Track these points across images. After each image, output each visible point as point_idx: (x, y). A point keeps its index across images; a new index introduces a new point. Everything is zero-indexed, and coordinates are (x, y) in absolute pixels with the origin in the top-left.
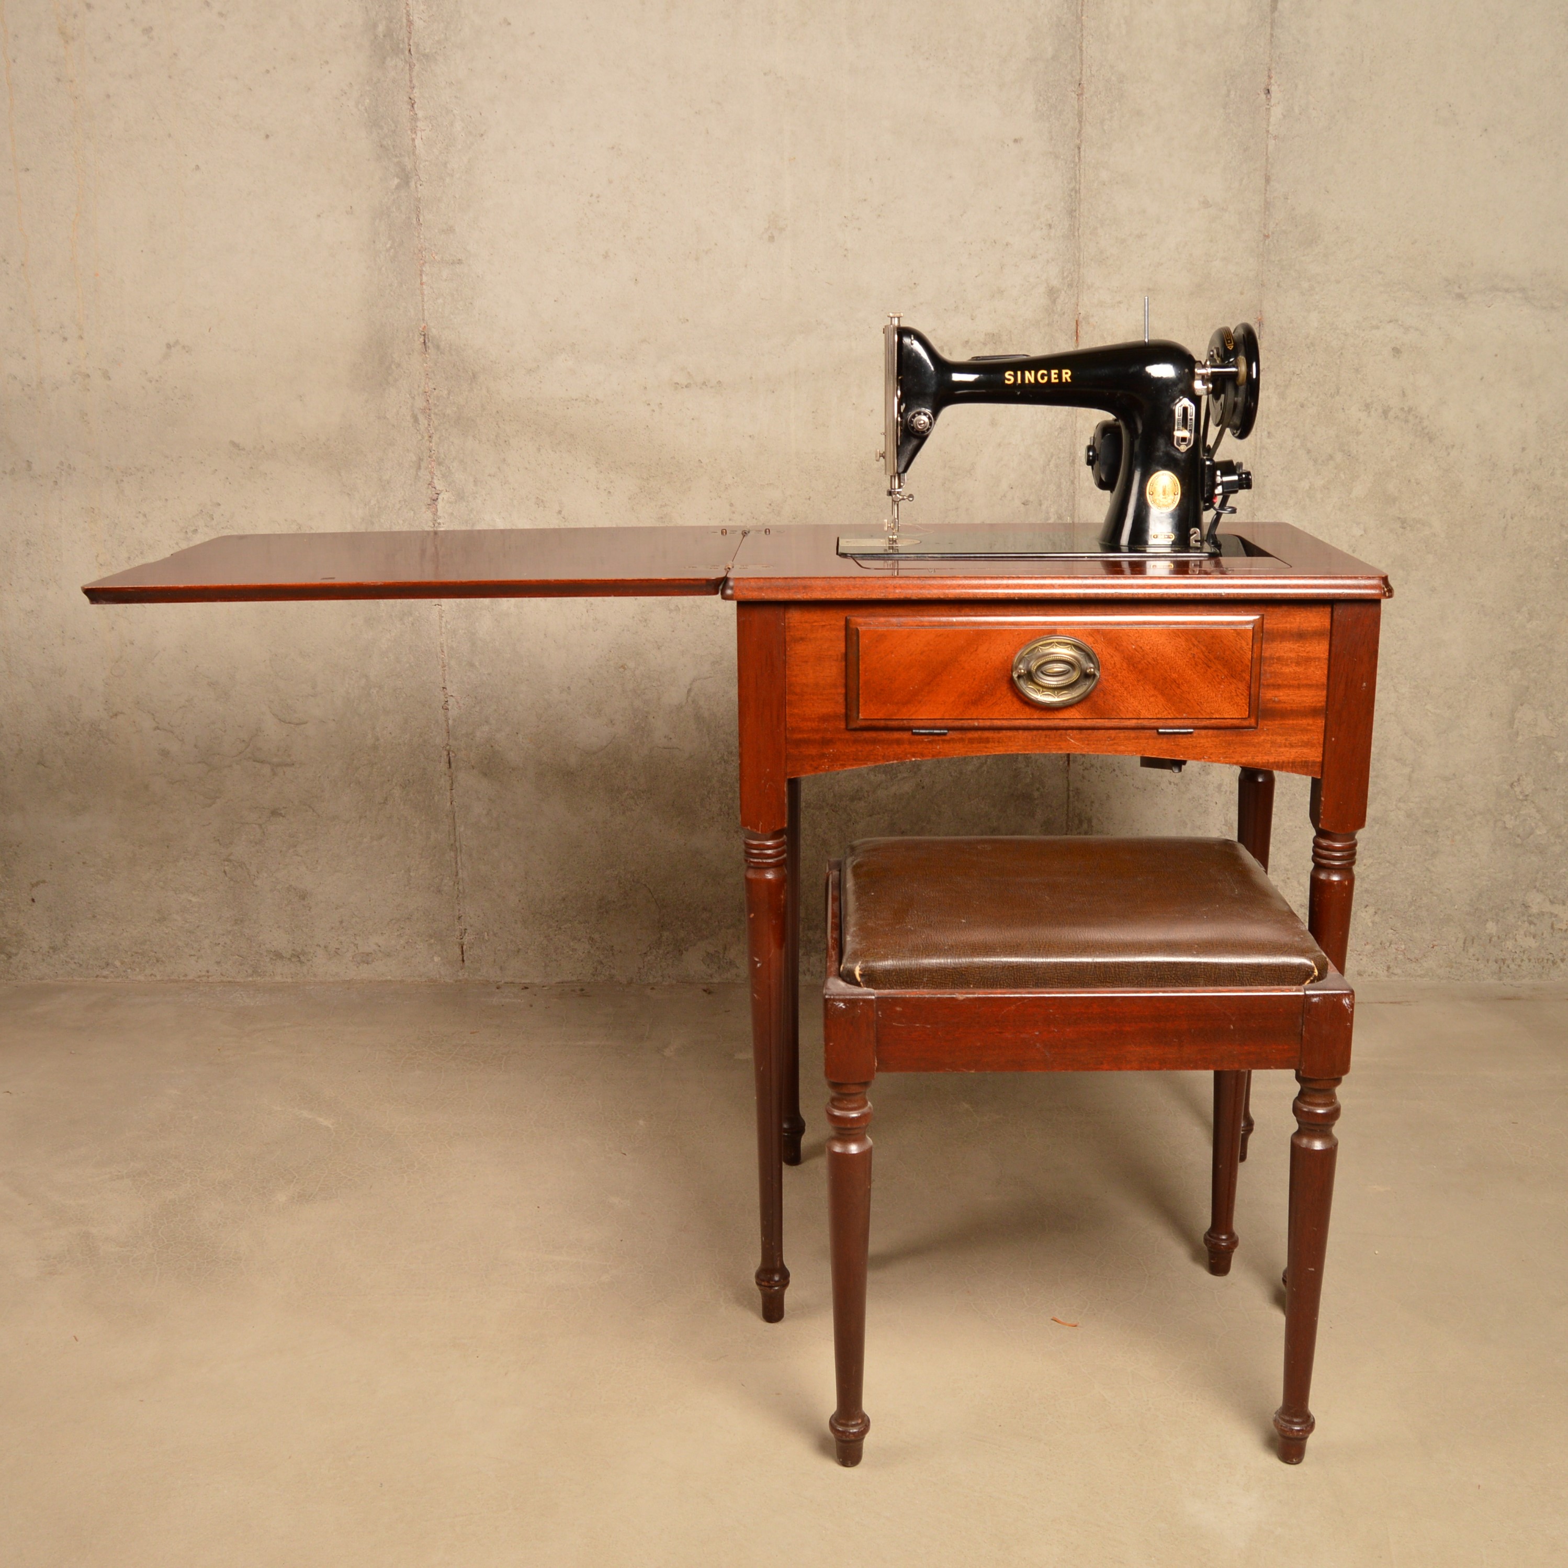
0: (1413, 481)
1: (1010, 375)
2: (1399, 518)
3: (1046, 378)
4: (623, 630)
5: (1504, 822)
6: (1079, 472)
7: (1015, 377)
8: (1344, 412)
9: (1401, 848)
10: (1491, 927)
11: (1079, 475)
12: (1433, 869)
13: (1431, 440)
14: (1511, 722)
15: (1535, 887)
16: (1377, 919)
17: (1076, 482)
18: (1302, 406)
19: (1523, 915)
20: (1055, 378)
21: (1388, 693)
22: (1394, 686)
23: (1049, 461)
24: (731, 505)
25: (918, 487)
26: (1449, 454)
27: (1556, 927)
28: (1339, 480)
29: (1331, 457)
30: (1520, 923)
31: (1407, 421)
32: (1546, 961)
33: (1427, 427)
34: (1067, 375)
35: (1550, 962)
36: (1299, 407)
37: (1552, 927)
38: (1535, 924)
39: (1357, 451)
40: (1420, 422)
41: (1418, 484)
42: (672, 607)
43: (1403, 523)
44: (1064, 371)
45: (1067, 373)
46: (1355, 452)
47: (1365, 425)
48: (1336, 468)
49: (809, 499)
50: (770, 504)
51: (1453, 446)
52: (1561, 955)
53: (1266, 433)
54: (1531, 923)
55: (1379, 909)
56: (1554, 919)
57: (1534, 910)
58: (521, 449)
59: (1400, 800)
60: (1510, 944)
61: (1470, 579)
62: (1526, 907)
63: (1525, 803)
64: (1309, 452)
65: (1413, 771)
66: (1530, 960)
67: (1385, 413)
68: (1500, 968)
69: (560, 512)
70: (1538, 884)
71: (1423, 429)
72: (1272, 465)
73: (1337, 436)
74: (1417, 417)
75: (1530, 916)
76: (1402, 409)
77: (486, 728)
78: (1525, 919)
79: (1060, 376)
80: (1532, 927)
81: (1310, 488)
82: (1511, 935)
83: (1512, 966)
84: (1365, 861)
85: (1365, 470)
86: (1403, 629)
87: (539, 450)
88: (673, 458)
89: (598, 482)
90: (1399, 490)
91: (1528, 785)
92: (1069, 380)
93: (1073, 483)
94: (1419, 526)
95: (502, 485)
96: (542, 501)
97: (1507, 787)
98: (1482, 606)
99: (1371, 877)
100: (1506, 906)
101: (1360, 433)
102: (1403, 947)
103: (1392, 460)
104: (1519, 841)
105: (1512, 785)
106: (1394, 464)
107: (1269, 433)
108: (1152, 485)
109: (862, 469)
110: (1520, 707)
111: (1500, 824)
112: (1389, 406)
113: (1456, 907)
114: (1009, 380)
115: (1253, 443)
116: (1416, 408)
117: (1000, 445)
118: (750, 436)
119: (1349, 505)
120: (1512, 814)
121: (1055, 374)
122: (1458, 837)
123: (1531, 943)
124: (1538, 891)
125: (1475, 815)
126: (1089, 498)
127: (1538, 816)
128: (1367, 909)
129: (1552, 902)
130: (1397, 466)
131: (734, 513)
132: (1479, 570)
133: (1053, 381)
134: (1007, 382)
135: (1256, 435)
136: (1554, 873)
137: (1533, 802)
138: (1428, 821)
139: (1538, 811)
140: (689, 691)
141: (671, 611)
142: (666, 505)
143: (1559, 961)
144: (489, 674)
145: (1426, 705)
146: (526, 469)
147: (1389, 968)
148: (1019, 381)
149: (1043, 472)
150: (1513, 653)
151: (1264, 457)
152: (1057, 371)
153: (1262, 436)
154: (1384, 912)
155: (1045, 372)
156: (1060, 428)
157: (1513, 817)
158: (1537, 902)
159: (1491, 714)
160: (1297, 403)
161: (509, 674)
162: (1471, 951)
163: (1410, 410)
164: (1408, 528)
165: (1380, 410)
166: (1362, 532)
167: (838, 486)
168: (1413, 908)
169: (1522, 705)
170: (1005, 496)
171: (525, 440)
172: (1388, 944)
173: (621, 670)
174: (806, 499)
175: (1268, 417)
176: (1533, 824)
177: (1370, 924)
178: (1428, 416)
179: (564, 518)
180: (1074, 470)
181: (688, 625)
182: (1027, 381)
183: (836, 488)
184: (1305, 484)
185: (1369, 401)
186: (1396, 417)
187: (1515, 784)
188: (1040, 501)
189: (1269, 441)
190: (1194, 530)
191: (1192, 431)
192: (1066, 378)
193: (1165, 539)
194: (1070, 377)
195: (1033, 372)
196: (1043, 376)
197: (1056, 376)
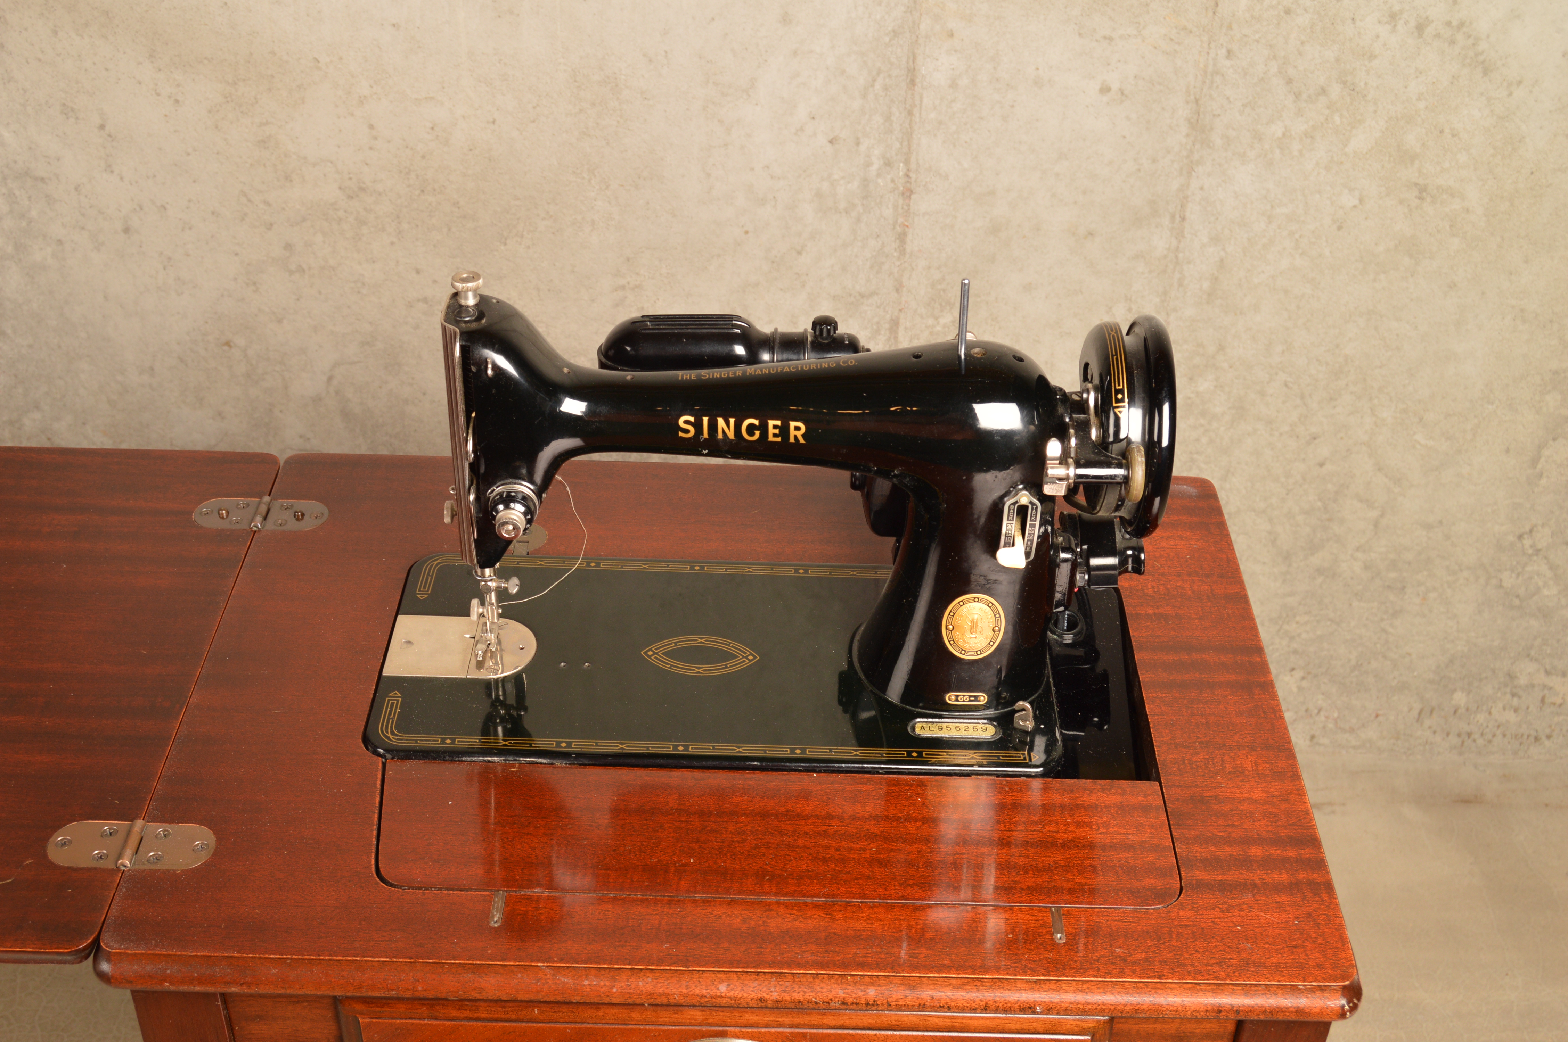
0: (1447, 131)
1: (686, 422)
2: (1416, 184)
3: (757, 433)
4: (222, 296)
5: (1501, 580)
6: (921, 98)
7: (698, 425)
8: (1354, 23)
9: (1351, 605)
10: (1460, 698)
11: (921, 102)
12: (1390, 630)
13: (1486, 72)
14: (1534, 462)
15: (1528, 655)
16: (1305, 684)
17: (916, 111)
18: (1288, 12)
19: (1506, 685)
20: (775, 435)
21: (1362, 417)
22: (1371, 409)
23: (874, 80)
24: (371, 127)
25: (665, 111)
26: (1510, 94)
27: (1547, 700)
28: (1331, 125)
29: (1323, 91)
30: (1499, 695)
31: (1453, 42)
32: (1525, 737)
33: (1483, 52)
34: (797, 429)
35: (1532, 739)
36: (1282, 14)
37: (1543, 700)
38: (1520, 697)
39: (1366, 84)
40: (1474, 45)
41: (1453, 136)
42: (293, 267)
43: (1422, 191)
44: (793, 424)
45: (797, 428)
46: (1362, 84)
47: (1385, 45)
48: (1328, 108)
49: (494, 122)
50: (432, 128)
51: (1520, 83)
52: (1548, 731)
53: (1224, 51)
54: (1514, 695)
55: (1309, 673)
56: (1546, 692)
57: (1523, 680)
58: (26, 29)
59: (1358, 549)
60: (1481, 717)
61: (1511, 274)
62: (1511, 676)
63: (1535, 558)
64: (1289, 81)
65: (1382, 516)
66: (1504, 736)
67: (1420, 28)
68: (1463, 742)
69: (102, 127)
70: (1532, 653)
71: (1476, 55)
72: (1228, 98)
73: (1337, 60)
74: (1469, 36)
75: (1516, 687)
76: (1449, 24)
77: (37, 415)
78: (1508, 690)
79: (784, 430)
80: (1515, 700)
81: (1284, 134)
82: (1484, 708)
83: (1480, 742)
84: (1298, 618)
85: (1375, 112)
86: (1397, 335)
87: (55, 33)
88: (273, 53)
89: (157, 85)
90: (1423, 144)
91: (1543, 538)
92: (802, 441)
93: (910, 113)
94: (1445, 196)
95: (4, 84)
96: (73, 110)
97: (1511, 538)
98: (1522, 310)
99: (1304, 636)
100: (1484, 675)
101: (1375, 57)
102: (1336, 715)
103: (1419, 99)
104: (1517, 602)
105: (1520, 537)
106: (1422, 105)
107: (1229, 52)
108: (953, 614)
109: (575, 81)
110: (1551, 442)
111: (1494, 581)
112: (1427, 18)
113: (1416, 674)
114: (687, 431)
115: (1202, 66)
116: (1471, 23)
117: (795, 53)
118: (394, 25)
119: (1342, 163)
120: (1512, 571)
121: (775, 427)
122: (1433, 595)
123: (1511, 717)
124: (1531, 660)
125: (1461, 570)
126: (935, 135)
127: (1549, 574)
128: (1294, 673)
129: (1548, 673)
130: (1426, 108)
131: (376, 138)
132: (1526, 262)
133: (771, 438)
134: (681, 434)
135: (1208, 53)
136: (1558, 641)
137: (1546, 558)
138: (1393, 575)
139: (1551, 568)
140: (330, 379)
141: (291, 272)
142: (267, 123)
143: (1544, 738)
144: (30, 346)
145: (1415, 433)
146: (40, 60)
147: (1313, 737)
148: (706, 435)
149: (864, 96)
150: (1556, 373)
151: (1217, 87)
152: (778, 423)
153: (1217, 55)
154: (1316, 676)
155: (756, 422)
156: (894, 31)
157: (1514, 575)
158: (1527, 671)
159: (1508, 450)
160: (1280, 7)
161: (60, 347)
162: (1427, 723)
163: (1462, 24)
164: (1428, 199)
165: (1413, 23)
166: (1357, 202)
167: (538, 105)
168: (1356, 673)
169: (1554, 439)
170: (802, 129)
171: (31, 17)
172: (1316, 711)
173: (226, 348)
174: (488, 122)
175: (1230, 27)
176: (1540, 584)
177: (1295, 690)
178: (1488, 36)
179: (110, 136)
180: (913, 94)
181: (320, 293)
182: (720, 436)
183: (534, 108)
184: (1277, 130)
185: (1397, 8)
186: (1438, 36)
187: (1525, 536)
188: (858, 139)
189: (1228, 63)
190: (1021, 703)
191: (1032, 541)
192: (795, 437)
193: (970, 701)
194: (803, 436)
195: (732, 421)
196: (751, 429)
197: (777, 431)
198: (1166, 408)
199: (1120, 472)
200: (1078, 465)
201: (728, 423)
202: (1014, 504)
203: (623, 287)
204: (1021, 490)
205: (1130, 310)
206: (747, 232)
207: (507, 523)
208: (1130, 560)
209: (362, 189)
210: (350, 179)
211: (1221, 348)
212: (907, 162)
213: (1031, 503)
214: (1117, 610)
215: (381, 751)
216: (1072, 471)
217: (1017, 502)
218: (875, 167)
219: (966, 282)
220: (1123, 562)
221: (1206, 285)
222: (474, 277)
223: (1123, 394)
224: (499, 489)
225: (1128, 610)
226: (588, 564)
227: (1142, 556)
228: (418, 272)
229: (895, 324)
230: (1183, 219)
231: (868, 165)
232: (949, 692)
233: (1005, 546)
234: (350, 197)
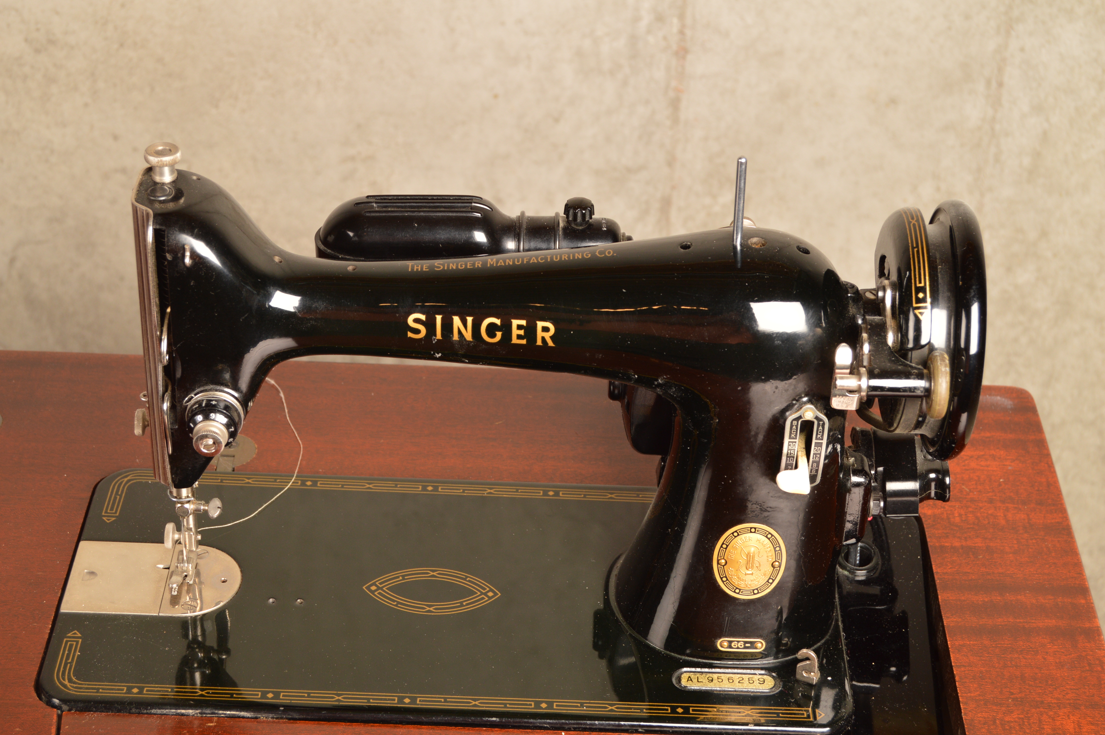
1: (416, 321)
3: (499, 334)
7: (430, 325)
20: (519, 337)
44: (540, 324)
45: (546, 329)
79: (530, 331)
92: (551, 343)
108: (726, 546)
114: (417, 331)
121: (519, 327)
133: (515, 340)
134: (410, 334)
148: (439, 336)
152: (523, 322)
155: (498, 322)
182: (456, 337)
190: (805, 651)
191: (818, 463)
192: (543, 338)
193: (745, 648)
194: (551, 337)
195: (470, 320)
196: (492, 329)
197: (522, 332)
198: (975, 309)
199: (921, 384)
200: (872, 375)
201: (465, 323)
202: (797, 419)
203: (352, 159)
204: (805, 403)
205: (938, 189)
206: (496, 96)
207: (206, 436)
208: (933, 485)
209: (52, 42)
210: (38, 30)
211: (1044, 234)
212: (681, 17)
213: (817, 418)
214: (918, 542)
215: (56, 701)
216: (865, 383)
217: (800, 417)
218: (643, 24)
219: (743, 160)
220: (925, 487)
221: (1027, 161)
222: (171, 150)
223: (925, 293)
224: (197, 397)
225: (931, 542)
226: (303, 483)
227: (947, 480)
228: (116, 138)
229: (666, 203)
230: (1000, 85)
231: (637, 19)
232: (720, 638)
233: (786, 468)
234: (38, 51)
